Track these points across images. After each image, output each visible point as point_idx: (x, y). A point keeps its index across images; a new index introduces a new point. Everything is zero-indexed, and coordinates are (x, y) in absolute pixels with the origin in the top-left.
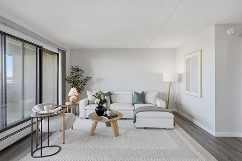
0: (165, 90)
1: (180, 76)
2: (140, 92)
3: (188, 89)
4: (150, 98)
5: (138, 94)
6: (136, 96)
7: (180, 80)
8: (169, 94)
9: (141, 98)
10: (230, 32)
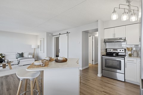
0: (32, 52)
1: (38, 46)
2: (21, 53)
3: (41, 51)
4: (25, 55)
5: (19, 54)
6: (18, 55)
7: (38, 48)
8: (34, 53)
9: (21, 55)
10: (50, 35)
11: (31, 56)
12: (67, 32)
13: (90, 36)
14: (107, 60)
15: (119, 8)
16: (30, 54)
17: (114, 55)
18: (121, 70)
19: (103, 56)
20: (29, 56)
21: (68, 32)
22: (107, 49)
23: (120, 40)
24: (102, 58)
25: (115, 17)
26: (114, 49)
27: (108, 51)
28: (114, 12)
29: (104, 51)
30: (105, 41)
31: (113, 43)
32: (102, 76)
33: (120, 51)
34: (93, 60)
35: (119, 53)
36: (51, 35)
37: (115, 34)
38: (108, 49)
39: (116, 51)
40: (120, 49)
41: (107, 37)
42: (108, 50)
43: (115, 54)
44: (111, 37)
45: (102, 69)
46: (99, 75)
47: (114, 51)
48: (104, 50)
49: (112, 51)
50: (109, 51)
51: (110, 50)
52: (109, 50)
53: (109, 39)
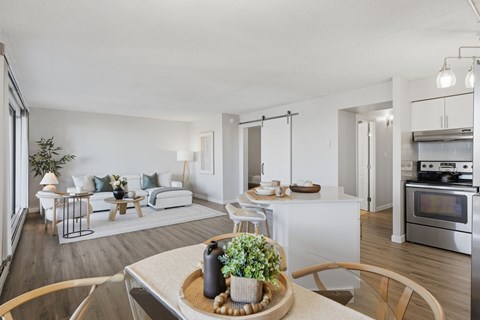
0: (179, 171)
1: (195, 154)
2: (151, 174)
3: (203, 169)
4: (164, 181)
5: (148, 177)
6: (147, 179)
7: (195, 159)
9: (154, 181)
10: (231, 121)
11: (180, 185)
12: (289, 112)
13: (360, 122)
14: (422, 196)
15: (460, 57)
16: (175, 178)
17: (445, 179)
18: (465, 222)
19: (408, 182)
20: (175, 184)
21: (292, 113)
22: (419, 163)
23: (464, 134)
24: (405, 187)
25: (446, 81)
26: (444, 164)
27: (422, 169)
28: (445, 68)
29: (411, 169)
30: (416, 139)
31: (442, 144)
32: (406, 241)
33: (465, 167)
34: (369, 200)
35: (461, 174)
36: (235, 121)
37: (446, 118)
38: (422, 164)
39: (451, 170)
40: (465, 164)
41: (419, 127)
42: (424, 166)
43: (449, 179)
44: (435, 126)
45: (406, 222)
46: (397, 238)
47: (444, 170)
48: (409, 166)
49: (437, 168)
50: (427, 169)
51: (431, 166)
52: (428, 164)
53: (426, 133)
